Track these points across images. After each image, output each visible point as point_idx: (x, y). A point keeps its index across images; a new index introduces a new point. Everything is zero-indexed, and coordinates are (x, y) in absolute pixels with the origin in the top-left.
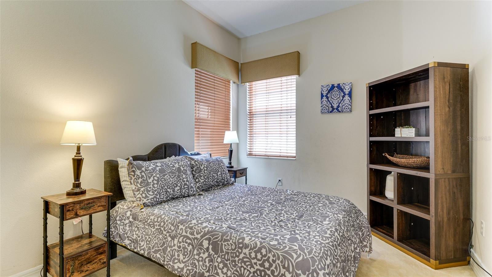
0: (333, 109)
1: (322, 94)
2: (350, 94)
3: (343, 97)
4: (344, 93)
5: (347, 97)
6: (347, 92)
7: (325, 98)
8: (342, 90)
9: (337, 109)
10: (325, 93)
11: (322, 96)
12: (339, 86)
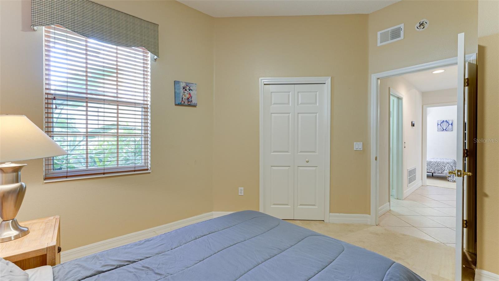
0: (444, 130)
1: (438, 124)
2: (452, 124)
3: (449, 125)
4: (449, 124)
5: (450, 126)
6: (450, 123)
7: (439, 126)
8: (448, 123)
9: (445, 130)
10: (439, 124)
11: (438, 125)
12: (446, 121)
